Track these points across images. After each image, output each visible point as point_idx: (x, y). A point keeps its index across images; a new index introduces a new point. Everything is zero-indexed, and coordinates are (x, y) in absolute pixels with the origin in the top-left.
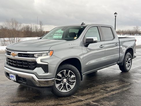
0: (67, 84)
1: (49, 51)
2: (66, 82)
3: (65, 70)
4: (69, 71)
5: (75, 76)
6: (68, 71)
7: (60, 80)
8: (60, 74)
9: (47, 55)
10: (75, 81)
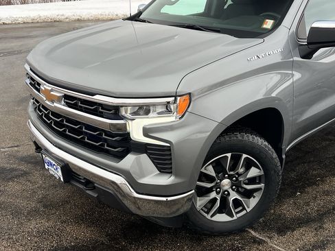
0: (234, 196)
1: (176, 97)
2: (230, 190)
3: (229, 155)
4: (244, 156)
5: (262, 173)
6: (241, 156)
7: (209, 185)
8: (211, 166)
9: (169, 111)
10: (262, 185)
